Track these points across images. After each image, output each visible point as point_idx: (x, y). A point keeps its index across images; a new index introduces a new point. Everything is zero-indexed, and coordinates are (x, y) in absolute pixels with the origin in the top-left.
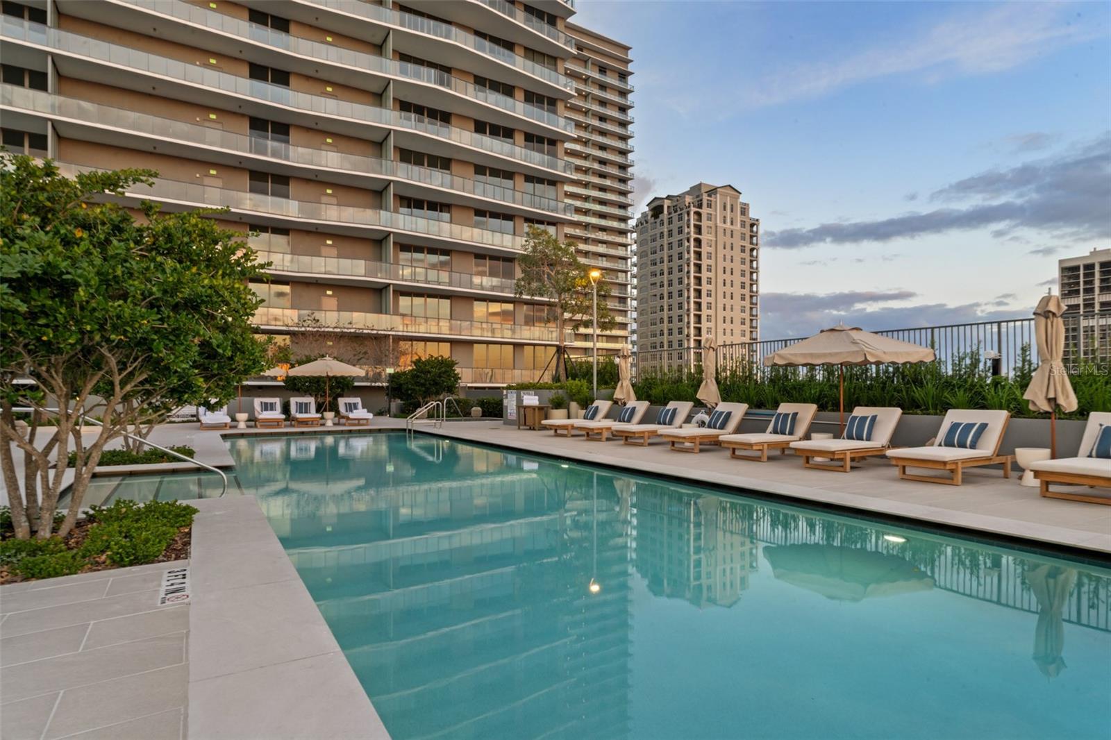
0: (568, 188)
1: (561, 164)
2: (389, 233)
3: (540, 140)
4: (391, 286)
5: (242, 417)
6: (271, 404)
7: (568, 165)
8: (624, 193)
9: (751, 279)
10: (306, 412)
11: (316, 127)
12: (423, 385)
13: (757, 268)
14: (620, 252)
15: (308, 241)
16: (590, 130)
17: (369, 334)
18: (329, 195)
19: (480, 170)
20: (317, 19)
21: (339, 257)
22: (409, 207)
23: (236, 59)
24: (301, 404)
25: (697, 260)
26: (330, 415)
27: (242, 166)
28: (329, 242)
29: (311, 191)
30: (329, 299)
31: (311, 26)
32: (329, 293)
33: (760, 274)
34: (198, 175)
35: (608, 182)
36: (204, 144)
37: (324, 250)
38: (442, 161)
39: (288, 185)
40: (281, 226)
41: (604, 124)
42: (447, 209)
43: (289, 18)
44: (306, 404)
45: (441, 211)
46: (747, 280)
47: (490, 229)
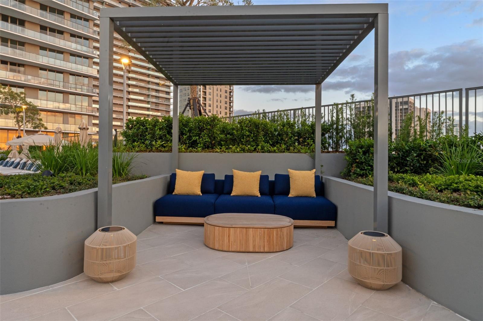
9: (230, 105)
13: (233, 101)
25: (204, 95)
33: (234, 103)
46: (228, 105)
47: (48, 56)
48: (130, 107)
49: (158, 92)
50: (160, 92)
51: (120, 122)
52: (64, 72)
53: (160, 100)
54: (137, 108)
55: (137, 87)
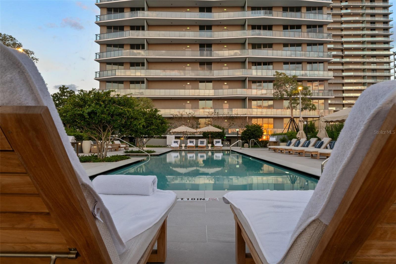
0: (329, 46)
1: (325, 35)
2: (246, 77)
3: (315, 26)
4: (247, 98)
5: (183, 145)
6: (192, 141)
7: (329, 35)
8: (387, 36)
10: (203, 144)
11: (220, 43)
12: (248, 135)
14: (386, 67)
15: (218, 84)
16: (365, 8)
17: (236, 116)
18: (225, 66)
19: (286, 45)
20: (220, 4)
21: (229, 88)
22: (256, 65)
23: (195, 25)
24: (201, 141)
26: (210, 145)
27: (197, 61)
28: (226, 83)
29: (219, 65)
30: (226, 105)
31: (219, 7)
32: (226, 102)
34: (184, 67)
35: (376, 32)
36: (185, 56)
37: (224, 87)
38: (269, 45)
39: (212, 65)
40: (209, 80)
41: (373, 3)
42: (271, 64)
43: (211, 6)
44: (203, 141)
45: (269, 65)
47: (290, 70)
48: (345, 92)
49: (374, 71)
50: (377, 71)
51: (335, 107)
52: (302, 80)
53: (377, 80)
54: (352, 92)
55: (352, 71)
